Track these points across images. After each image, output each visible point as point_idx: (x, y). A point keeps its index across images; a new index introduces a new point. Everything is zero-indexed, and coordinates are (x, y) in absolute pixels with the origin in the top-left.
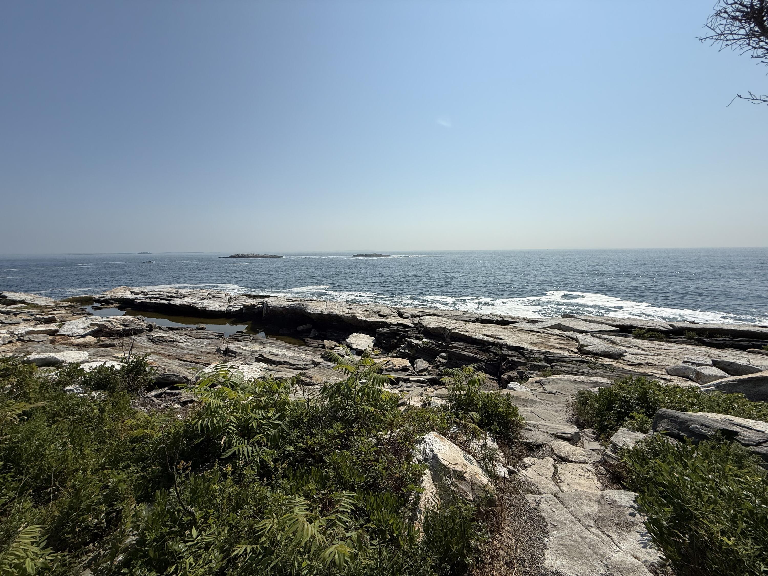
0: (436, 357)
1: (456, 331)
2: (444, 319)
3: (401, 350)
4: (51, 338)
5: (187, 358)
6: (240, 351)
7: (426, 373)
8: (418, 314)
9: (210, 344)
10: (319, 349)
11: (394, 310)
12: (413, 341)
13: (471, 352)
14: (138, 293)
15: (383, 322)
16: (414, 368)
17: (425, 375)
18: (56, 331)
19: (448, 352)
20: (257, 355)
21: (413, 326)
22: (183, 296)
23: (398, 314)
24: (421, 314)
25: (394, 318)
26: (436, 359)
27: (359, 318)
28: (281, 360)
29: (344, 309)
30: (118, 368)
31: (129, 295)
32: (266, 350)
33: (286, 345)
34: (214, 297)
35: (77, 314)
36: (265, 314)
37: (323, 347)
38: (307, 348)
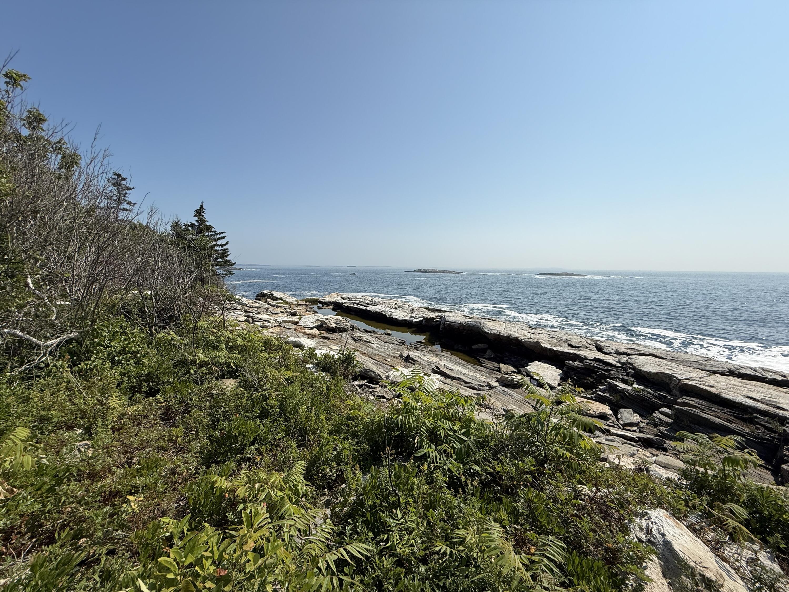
0: (653, 412)
1: (692, 383)
2: (670, 363)
3: (599, 393)
4: (295, 326)
5: (377, 357)
6: (419, 360)
7: (635, 428)
8: (626, 351)
9: (394, 349)
10: (494, 372)
11: (590, 342)
12: (617, 383)
13: (719, 418)
14: (345, 299)
15: (575, 354)
16: (618, 419)
17: (635, 431)
18: (298, 322)
19: (676, 409)
20: (434, 366)
21: (619, 365)
22: (376, 304)
23: (597, 347)
24: (630, 352)
25: (590, 352)
26: (654, 415)
27: (543, 345)
28: (456, 376)
29: (526, 333)
30: (336, 357)
31: (340, 301)
32: (442, 363)
33: (461, 361)
34: (399, 307)
35: (309, 311)
36: (443, 328)
37: (499, 370)
38: (482, 368)
